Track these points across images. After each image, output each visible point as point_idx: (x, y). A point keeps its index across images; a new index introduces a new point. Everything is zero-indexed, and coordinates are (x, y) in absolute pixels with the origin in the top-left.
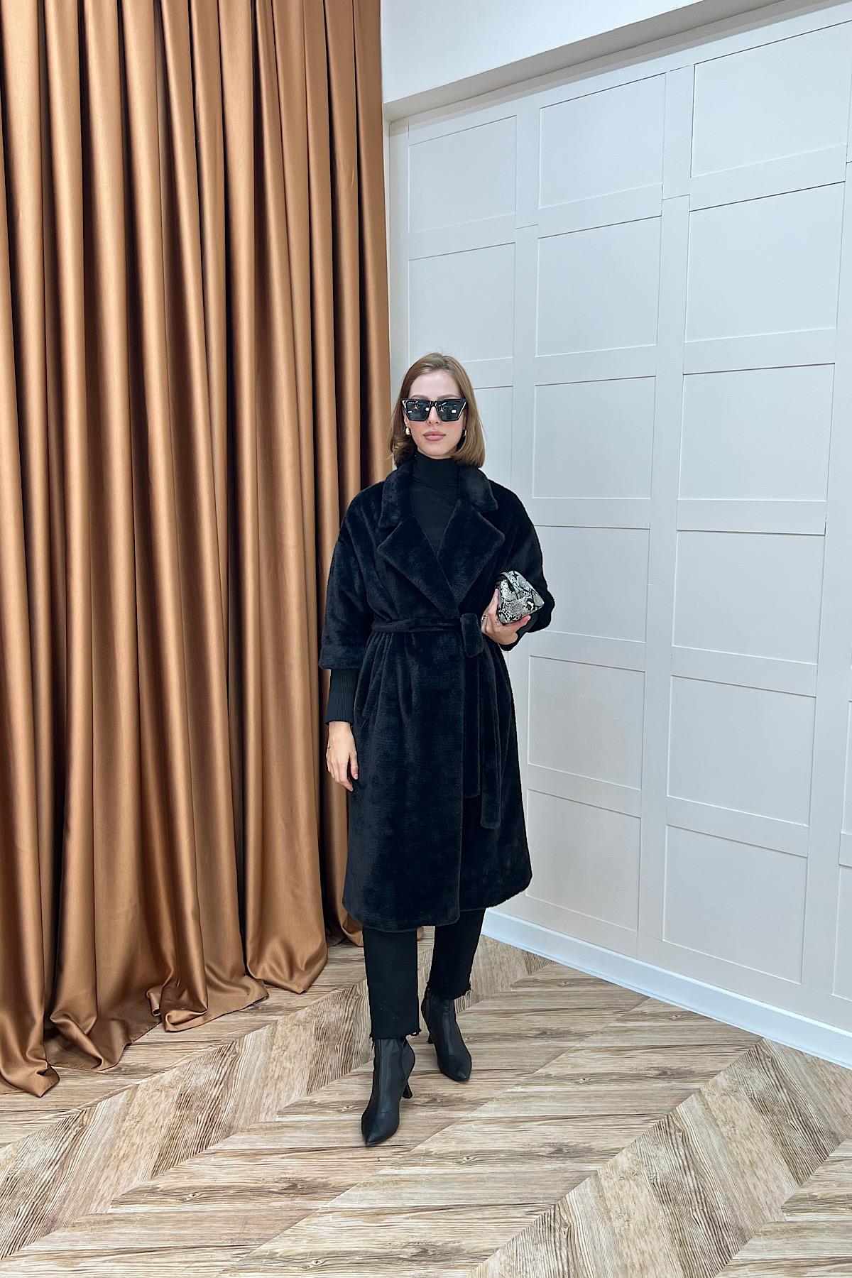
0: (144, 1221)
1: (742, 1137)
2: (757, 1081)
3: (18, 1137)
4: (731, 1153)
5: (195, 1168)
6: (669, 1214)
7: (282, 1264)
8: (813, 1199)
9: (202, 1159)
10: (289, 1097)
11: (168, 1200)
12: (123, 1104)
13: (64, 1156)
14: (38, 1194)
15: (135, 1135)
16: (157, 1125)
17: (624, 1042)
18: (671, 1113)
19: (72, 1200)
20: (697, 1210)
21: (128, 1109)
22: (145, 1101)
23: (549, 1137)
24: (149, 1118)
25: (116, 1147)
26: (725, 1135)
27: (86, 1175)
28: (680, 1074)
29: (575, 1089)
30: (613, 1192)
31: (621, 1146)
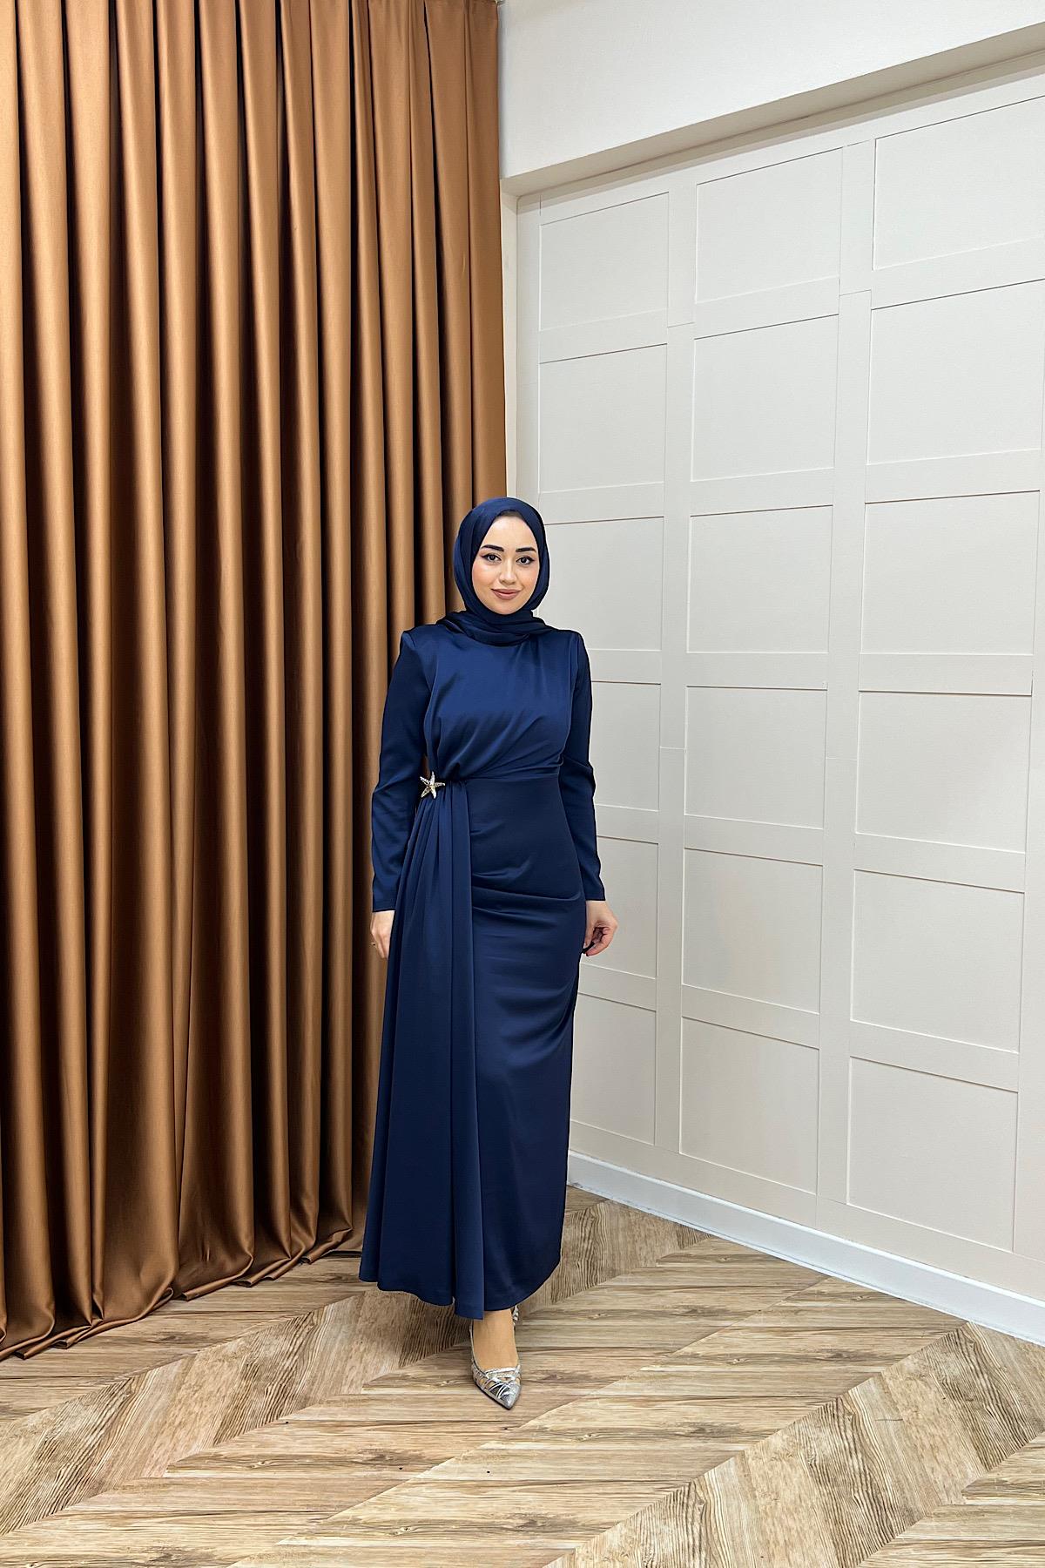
0: (205, 1485)
1: (925, 1422)
2: (952, 1366)
3: (56, 1402)
4: (909, 1438)
5: (263, 1437)
6: (826, 1494)
7: (367, 1530)
8: (1001, 1483)
9: (273, 1429)
10: (377, 1370)
11: (233, 1467)
12: (178, 1373)
13: (110, 1421)
14: (83, 1457)
15: (193, 1405)
16: (218, 1395)
17: (791, 1322)
18: (842, 1395)
19: (122, 1464)
20: (860, 1491)
21: (184, 1378)
22: (204, 1371)
23: (690, 1417)
24: (208, 1388)
25: (171, 1415)
26: (905, 1419)
27: (137, 1441)
28: (859, 1357)
29: (726, 1370)
30: (762, 1472)
31: (776, 1428)
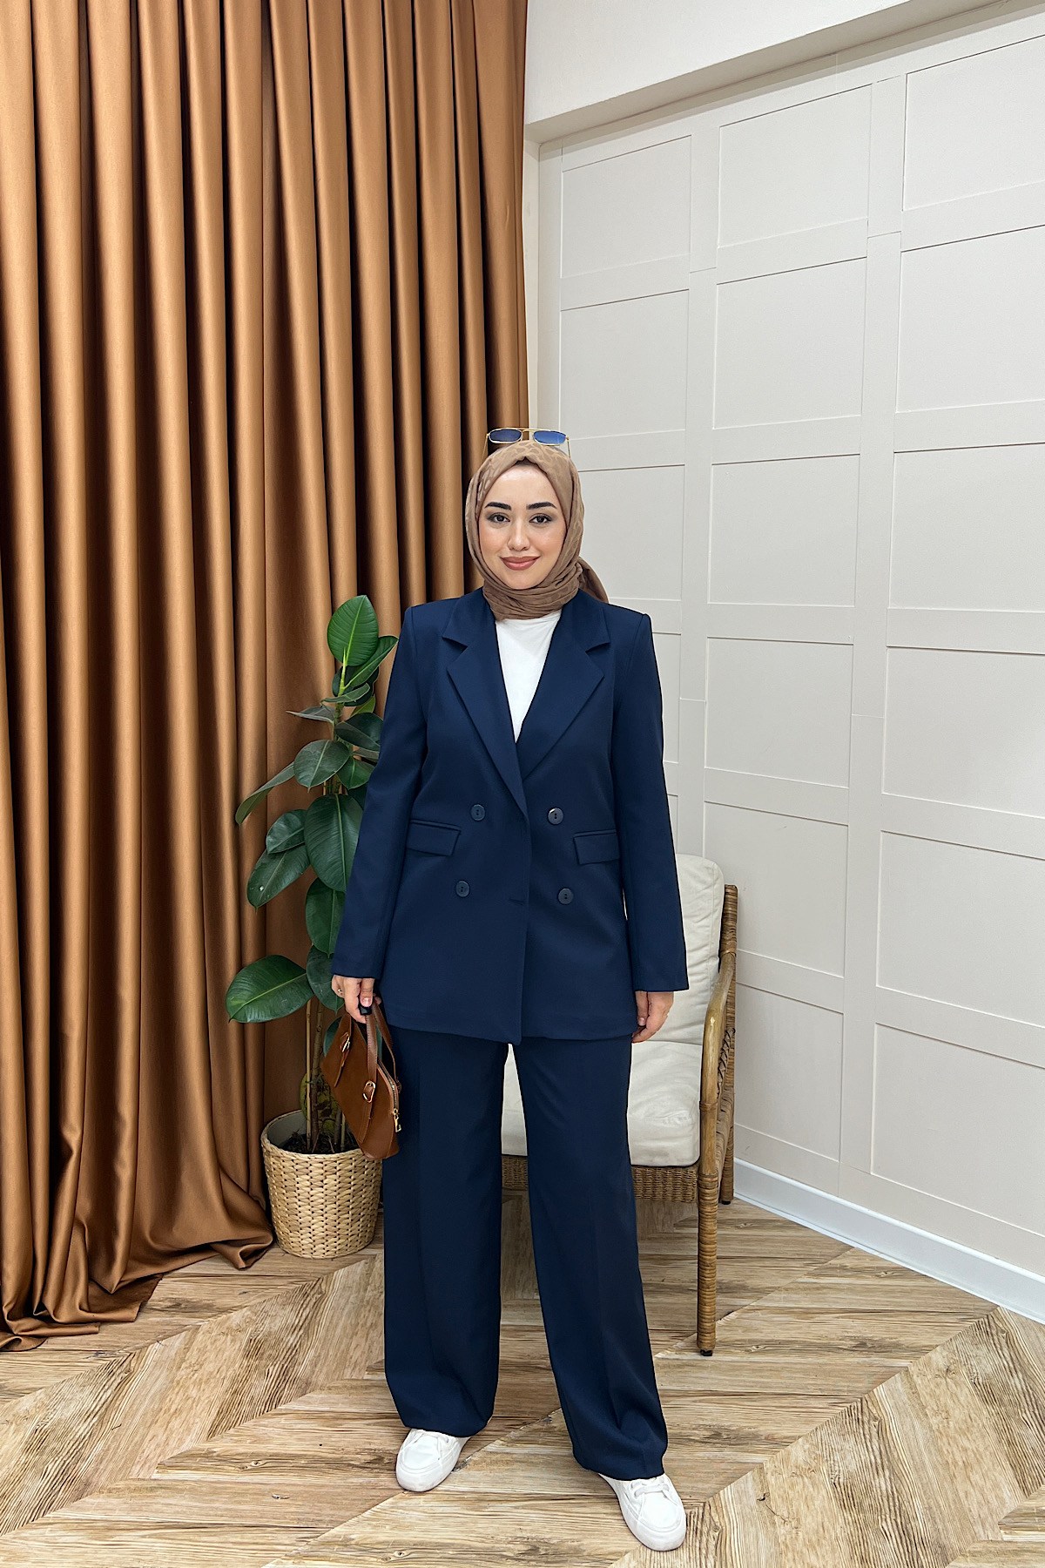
0: (194, 1490)
1: (957, 1431)
2: (984, 1361)
3: (53, 1381)
4: (940, 1451)
5: (260, 1431)
6: (851, 1524)
7: (358, 1552)
8: (1041, 1514)
9: (270, 1420)
11: (225, 1467)
12: (180, 1349)
13: (105, 1406)
14: (71, 1452)
15: (191, 1388)
16: (217, 1376)
17: (814, 1302)
18: (866, 1396)
19: (111, 1459)
20: (888, 1520)
21: (185, 1354)
22: (206, 1347)
23: (706, 1418)
24: (209, 1367)
25: (168, 1399)
26: (935, 1427)
27: (130, 1432)
28: (884, 1347)
29: (745, 1359)
30: (781, 1492)
31: (798, 1434)
